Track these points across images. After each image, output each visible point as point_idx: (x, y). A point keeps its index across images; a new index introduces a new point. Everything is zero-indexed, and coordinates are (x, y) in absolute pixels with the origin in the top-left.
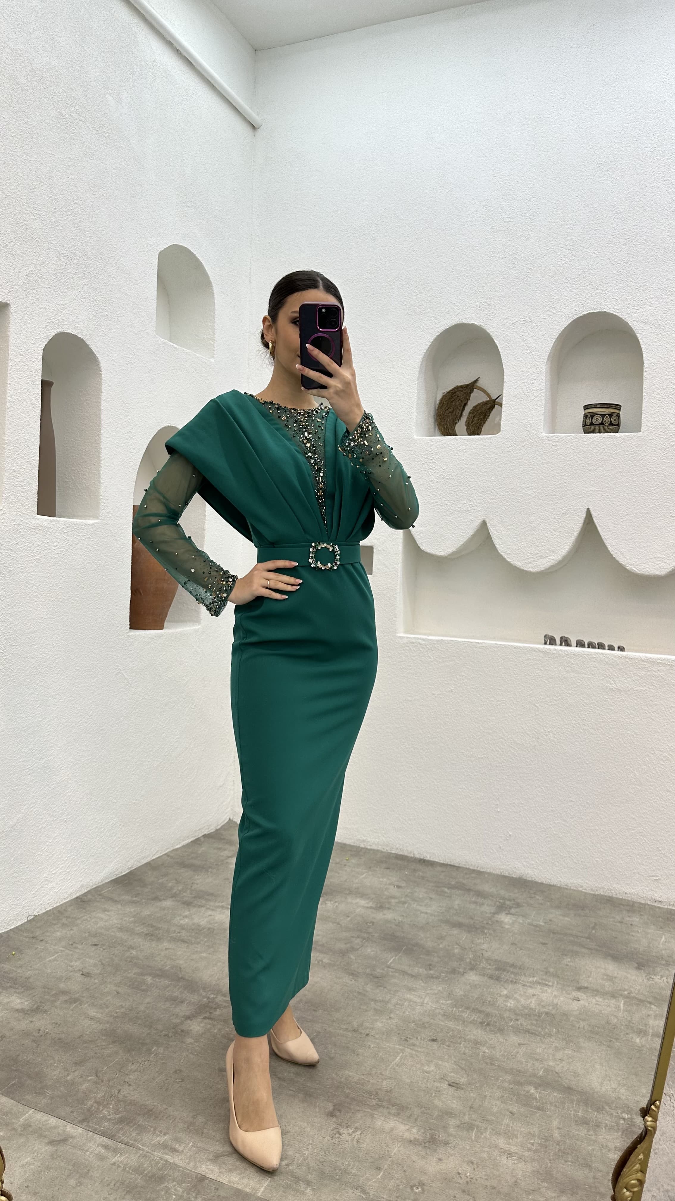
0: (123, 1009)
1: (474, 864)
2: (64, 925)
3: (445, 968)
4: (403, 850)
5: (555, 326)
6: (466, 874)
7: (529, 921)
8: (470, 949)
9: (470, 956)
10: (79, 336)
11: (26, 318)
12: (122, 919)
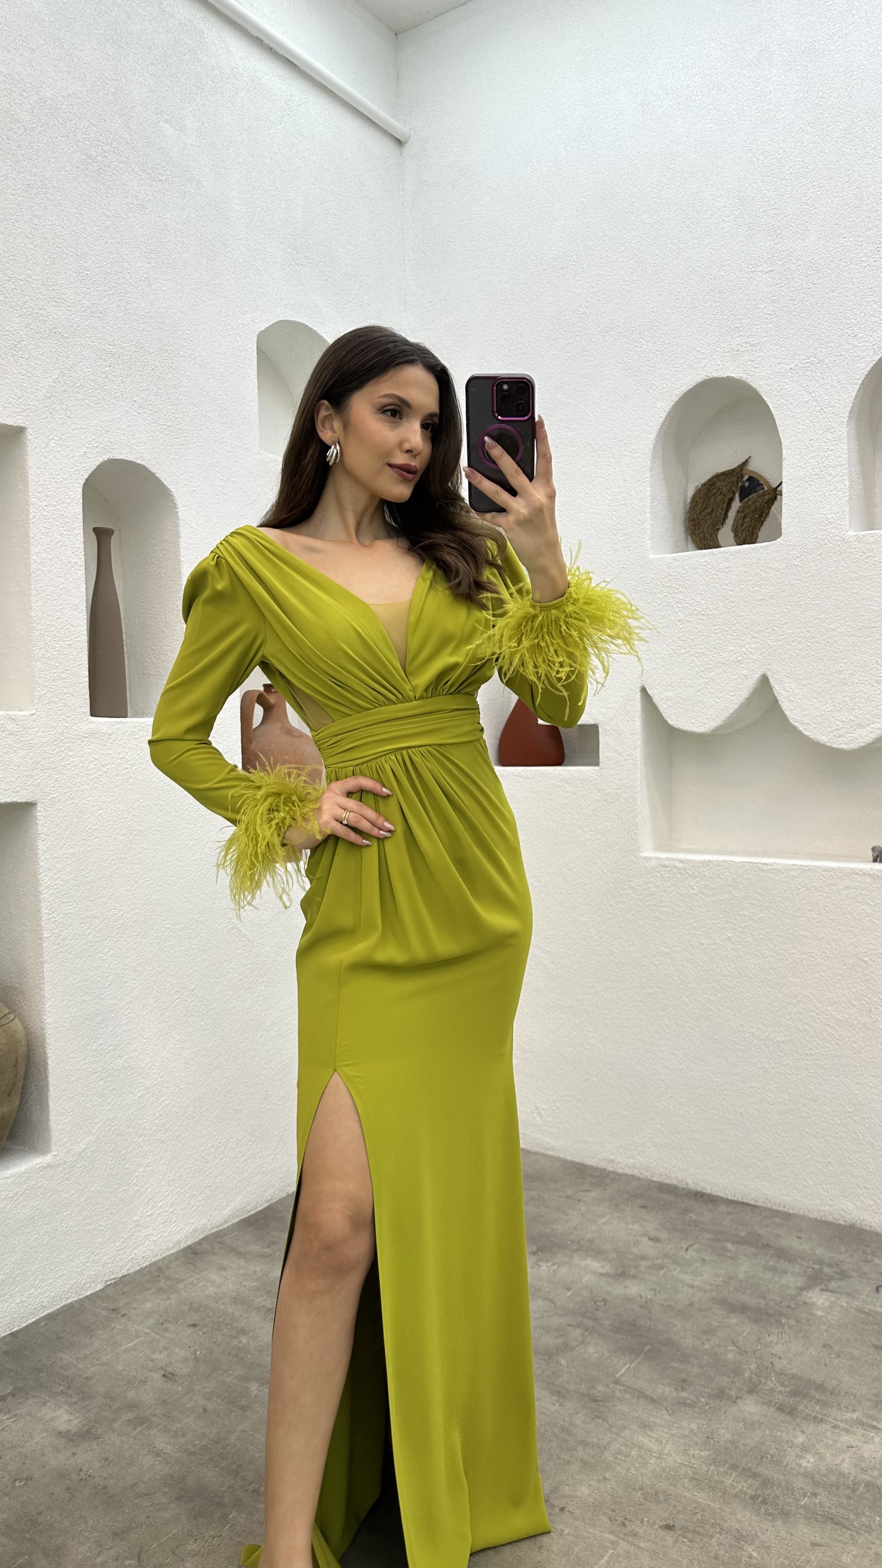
0: (204, 1440)
1: (778, 1202)
2: (160, 1290)
3: (707, 1387)
4: (671, 1177)
5: (858, 365)
6: (766, 1217)
7: (857, 1303)
8: (754, 1353)
9: (752, 1367)
10: (139, 461)
11: (53, 445)
12: (241, 1284)
